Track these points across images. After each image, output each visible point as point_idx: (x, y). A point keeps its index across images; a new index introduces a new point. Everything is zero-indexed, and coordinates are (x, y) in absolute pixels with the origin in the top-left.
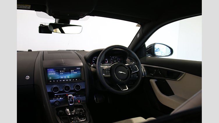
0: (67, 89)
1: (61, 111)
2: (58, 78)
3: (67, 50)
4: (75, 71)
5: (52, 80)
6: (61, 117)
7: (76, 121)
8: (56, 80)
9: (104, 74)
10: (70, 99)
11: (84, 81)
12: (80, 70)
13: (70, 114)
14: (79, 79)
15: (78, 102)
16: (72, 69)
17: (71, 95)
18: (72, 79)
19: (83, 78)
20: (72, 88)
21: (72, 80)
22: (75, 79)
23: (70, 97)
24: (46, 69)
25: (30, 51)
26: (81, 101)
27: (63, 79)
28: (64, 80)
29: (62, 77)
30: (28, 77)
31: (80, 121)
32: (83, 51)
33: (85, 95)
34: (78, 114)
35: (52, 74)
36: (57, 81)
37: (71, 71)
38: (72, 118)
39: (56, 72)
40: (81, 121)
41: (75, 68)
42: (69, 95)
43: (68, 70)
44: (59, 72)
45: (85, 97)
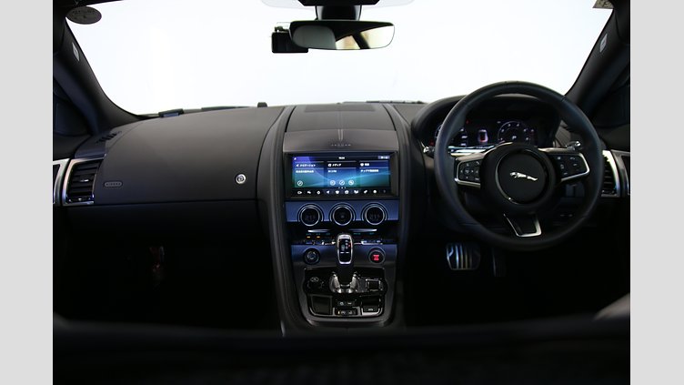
0: (343, 217)
1: (315, 279)
2: (321, 184)
3: (368, 102)
4: (373, 166)
5: (304, 189)
6: (312, 295)
7: (351, 313)
8: (314, 190)
9: (457, 180)
10: (343, 248)
11: (397, 198)
12: (389, 163)
13: (340, 291)
14: (384, 190)
15: (372, 258)
16: (365, 160)
17: (348, 237)
18: (361, 189)
19: (395, 189)
20: (358, 215)
21: (361, 192)
22: (370, 189)
23: (343, 241)
24: (291, 156)
25: (262, 105)
26: (381, 258)
27: (336, 188)
28: (337, 192)
29: (333, 183)
30: (242, 179)
31: (359, 315)
32: (419, 103)
33: (396, 241)
34: (361, 294)
35: (305, 172)
36: (319, 193)
37: (362, 165)
38: (342, 303)
39: (318, 165)
40: (364, 314)
41: (372, 157)
42: (341, 237)
43: (353, 161)
44: (326, 168)
45: (395, 246)
